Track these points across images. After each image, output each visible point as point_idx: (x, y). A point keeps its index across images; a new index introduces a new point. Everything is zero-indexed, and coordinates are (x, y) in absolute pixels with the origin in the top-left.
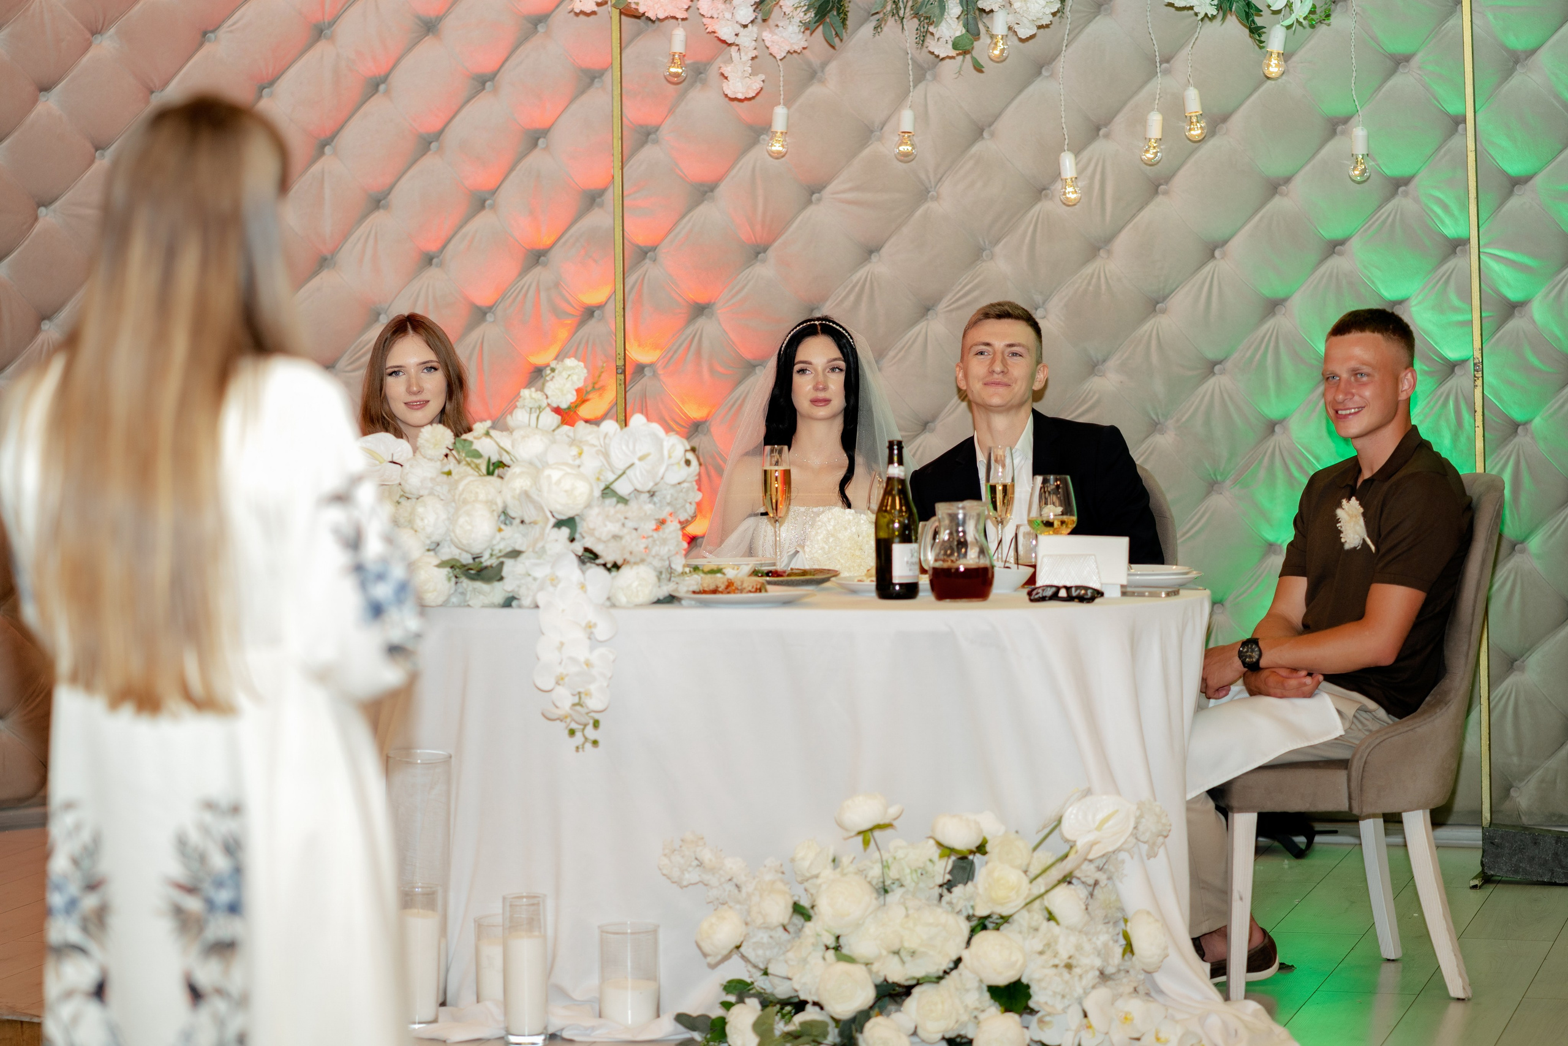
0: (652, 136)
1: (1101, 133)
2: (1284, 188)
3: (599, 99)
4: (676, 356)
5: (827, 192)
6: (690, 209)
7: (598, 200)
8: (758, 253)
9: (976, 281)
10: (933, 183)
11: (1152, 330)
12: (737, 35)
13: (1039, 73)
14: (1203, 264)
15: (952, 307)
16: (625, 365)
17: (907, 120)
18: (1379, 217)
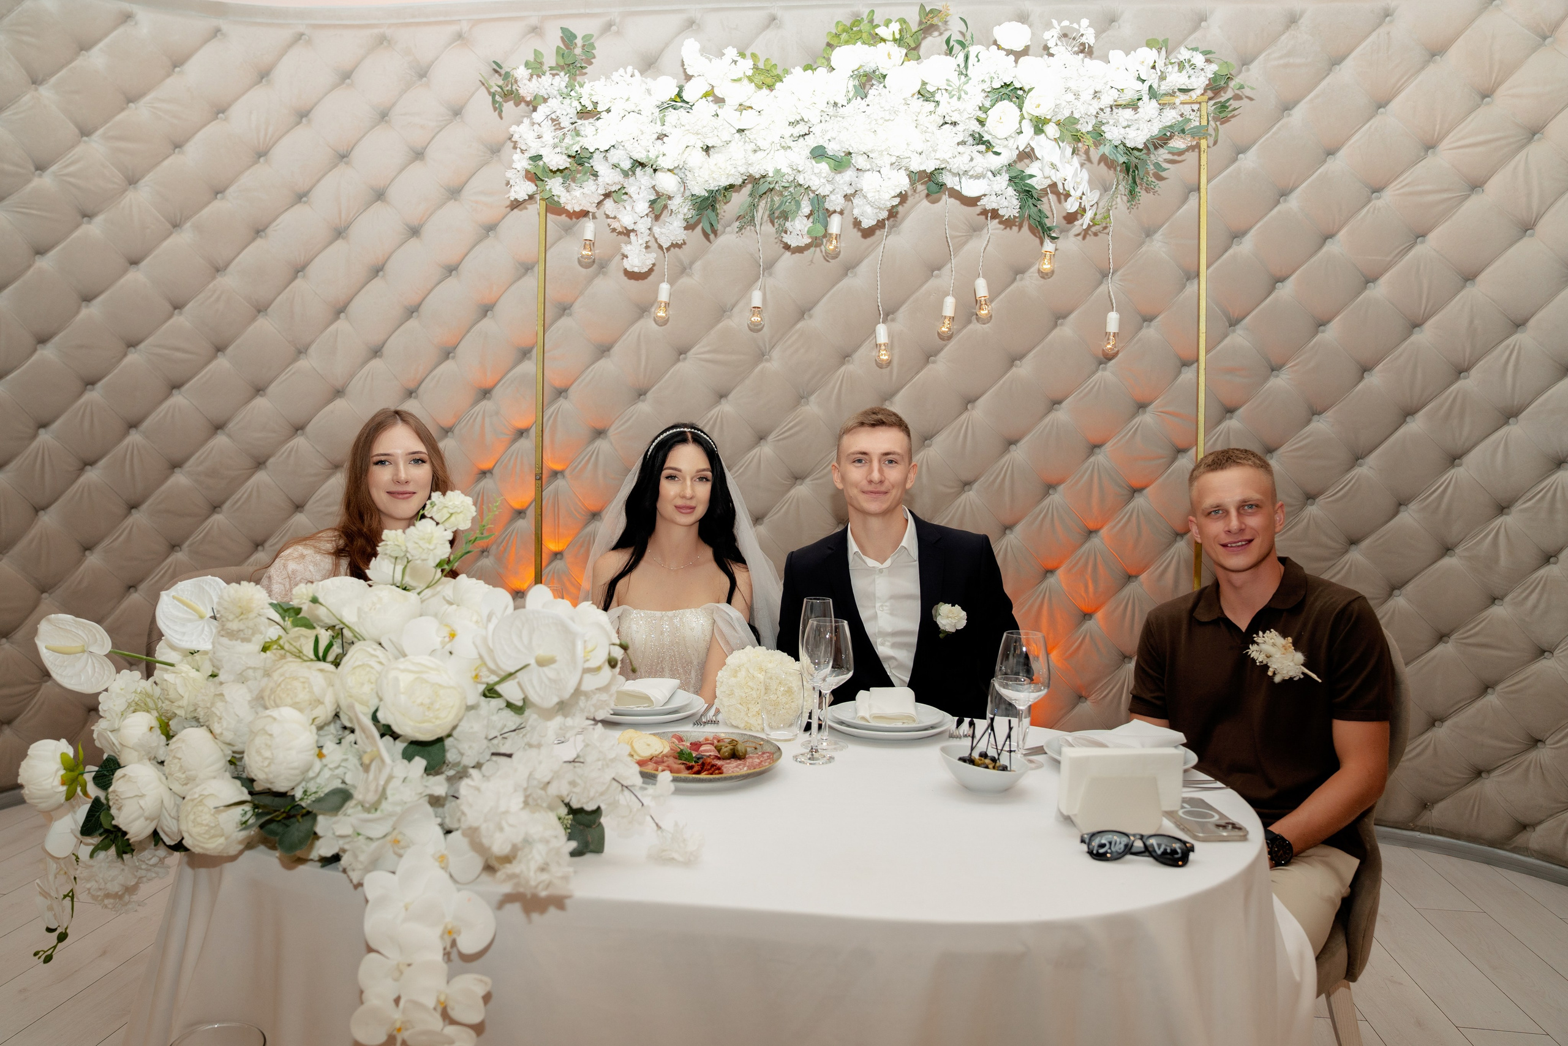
0: (567, 311)
1: (889, 318)
2: (1018, 362)
3: (530, 283)
4: (580, 466)
5: (690, 354)
6: (593, 363)
7: (528, 355)
8: (641, 395)
9: (797, 420)
10: (767, 351)
11: (923, 459)
12: (635, 223)
13: (846, 274)
14: (961, 414)
15: (779, 437)
16: (542, 474)
17: (756, 298)
18: (1089, 385)
